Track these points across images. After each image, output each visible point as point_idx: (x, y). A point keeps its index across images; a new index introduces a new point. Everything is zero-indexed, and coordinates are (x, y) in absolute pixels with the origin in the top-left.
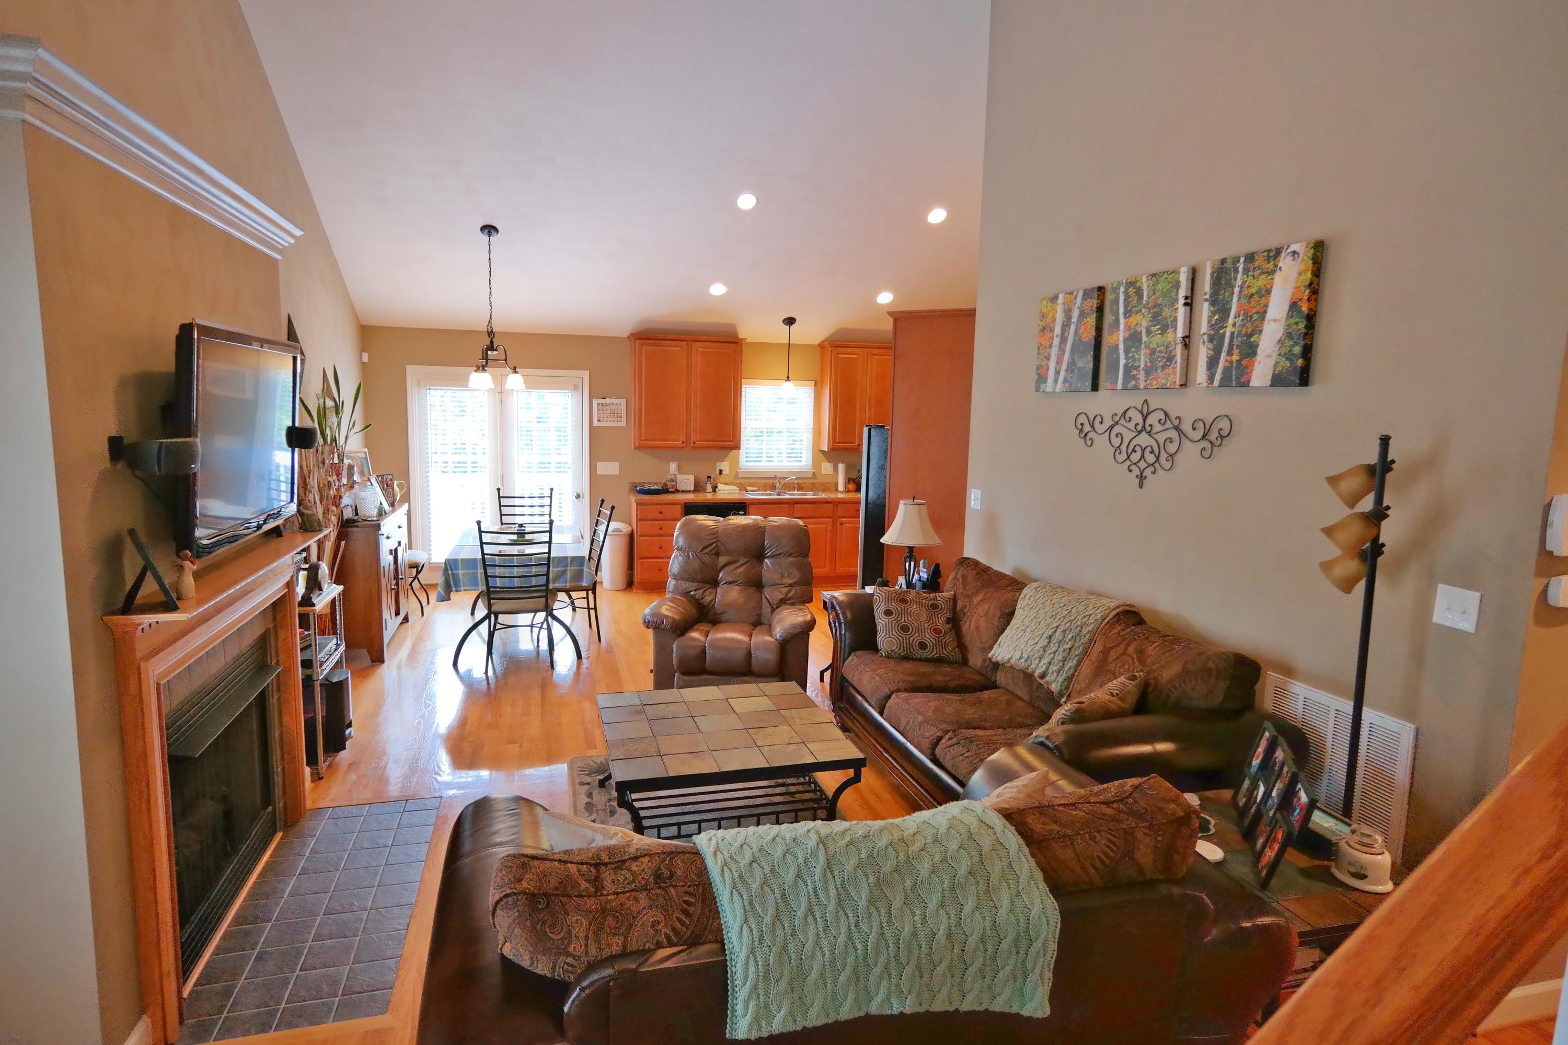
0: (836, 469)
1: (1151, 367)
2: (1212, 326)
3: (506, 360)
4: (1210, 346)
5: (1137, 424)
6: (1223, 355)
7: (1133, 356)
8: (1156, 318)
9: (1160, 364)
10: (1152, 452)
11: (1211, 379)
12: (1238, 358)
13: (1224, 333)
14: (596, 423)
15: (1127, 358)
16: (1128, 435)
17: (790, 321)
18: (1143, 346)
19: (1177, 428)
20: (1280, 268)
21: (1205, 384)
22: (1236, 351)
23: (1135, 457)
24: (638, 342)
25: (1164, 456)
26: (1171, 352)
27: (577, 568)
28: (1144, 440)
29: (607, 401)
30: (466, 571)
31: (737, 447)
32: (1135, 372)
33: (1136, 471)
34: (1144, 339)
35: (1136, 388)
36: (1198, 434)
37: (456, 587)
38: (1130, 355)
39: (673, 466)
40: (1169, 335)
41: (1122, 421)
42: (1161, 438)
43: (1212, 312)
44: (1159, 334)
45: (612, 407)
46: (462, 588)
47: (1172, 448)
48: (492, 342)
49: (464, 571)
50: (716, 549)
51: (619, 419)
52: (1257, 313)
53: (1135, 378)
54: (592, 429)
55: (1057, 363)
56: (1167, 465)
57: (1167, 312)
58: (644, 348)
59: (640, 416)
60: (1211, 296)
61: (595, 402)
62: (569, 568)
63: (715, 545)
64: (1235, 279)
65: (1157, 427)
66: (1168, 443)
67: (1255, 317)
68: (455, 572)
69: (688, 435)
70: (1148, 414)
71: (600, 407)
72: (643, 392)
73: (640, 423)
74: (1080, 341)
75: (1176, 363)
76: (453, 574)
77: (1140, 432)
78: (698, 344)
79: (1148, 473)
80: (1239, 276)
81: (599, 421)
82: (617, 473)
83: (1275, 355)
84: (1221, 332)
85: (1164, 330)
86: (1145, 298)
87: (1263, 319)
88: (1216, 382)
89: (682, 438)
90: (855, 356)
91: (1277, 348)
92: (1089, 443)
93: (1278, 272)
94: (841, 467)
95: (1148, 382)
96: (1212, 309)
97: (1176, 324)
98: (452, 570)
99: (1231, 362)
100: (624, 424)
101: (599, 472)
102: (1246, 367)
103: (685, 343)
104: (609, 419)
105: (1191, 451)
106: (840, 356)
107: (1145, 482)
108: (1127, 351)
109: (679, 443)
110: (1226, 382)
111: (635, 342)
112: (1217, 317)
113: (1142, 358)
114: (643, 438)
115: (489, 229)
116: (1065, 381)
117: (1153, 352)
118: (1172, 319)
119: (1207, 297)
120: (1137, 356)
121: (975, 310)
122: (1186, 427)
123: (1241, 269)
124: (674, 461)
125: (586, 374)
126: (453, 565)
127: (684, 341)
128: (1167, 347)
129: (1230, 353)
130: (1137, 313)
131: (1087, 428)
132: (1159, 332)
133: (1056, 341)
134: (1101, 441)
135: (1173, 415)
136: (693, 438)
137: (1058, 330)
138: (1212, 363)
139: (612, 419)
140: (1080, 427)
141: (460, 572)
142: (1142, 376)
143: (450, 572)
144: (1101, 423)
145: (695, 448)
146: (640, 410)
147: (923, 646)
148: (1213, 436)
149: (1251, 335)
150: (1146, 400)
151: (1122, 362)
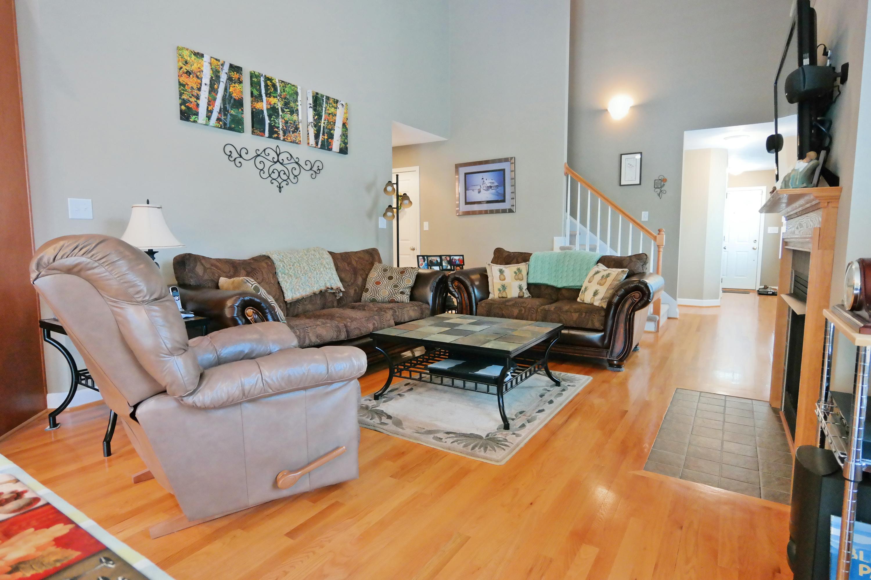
1: (286, 129)
2: (315, 120)
4: (315, 129)
5: (274, 158)
6: (321, 135)
7: (274, 120)
8: (286, 104)
9: (292, 130)
10: (285, 174)
11: (317, 143)
12: (327, 138)
13: (320, 126)
15: (270, 120)
16: (268, 164)
18: (280, 117)
19: (297, 163)
20: (338, 108)
21: (314, 146)
22: (326, 135)
23: (275, 176)
25: (291, 177)
26: (297, 125)
28: (278, 166)
32: (276, 129)
33: (276, 184)
34: (281, 113)
35: (278, 138)
36: (308, 167)
38: (272, 119)
40: (295, 117)
41: (263, 154)
42: (290, 167)
43: (315, 114)
44: (289, 114)
47: (296, 173)
52: (332, 122)
53: (276, 132)
55: (209, 104)
56: (295, 181)
57: (292, 104)
60: (314, 106)
64: (323, 104)
65: (286, 162)
66: (293, 169)
67: (332, 123)
70: (280, 154)
74: (231, 96)
75: (300, 131)
77: (276, 163)
79: (284, 184)
80: (324, 103)
83: (340, 141)
84: (319, 124)
85: (292, 112)
86: (279, 91)
87: (335, 125)
88: (319, 146)
91: (340, 138)
92: (239, 165)
93: (338, 109)
95: (285, 137)
96: (314, 112)
97: (298, 113)
99: (324, 139)
102: (330, 143)
105: (305, 176)
107: (282, 189)
108: (270, 116)
110: (323, 147)
112: (316, 117)
113: (280, 123)
116: (219, 120)
117: (286, 122)
118: (296, 109)
119: (312, 106)
120: (276, 121)
122: (302, 163)
123: (325, 100)
128: (294, 123)
129: (323, 134)
130: (274, 97)
131: (235, 155)
132: (289, 113)
133: (205, 89)
134: (248, 166)
135: (295, 156)
137: (206, 80)
138: (317, 136)
140: (229, 154)
142: (281, 133)
144: (247, 153)
148: (315, 168)
149: (331, 130)
150: (278, 146)
151: (267, 121)
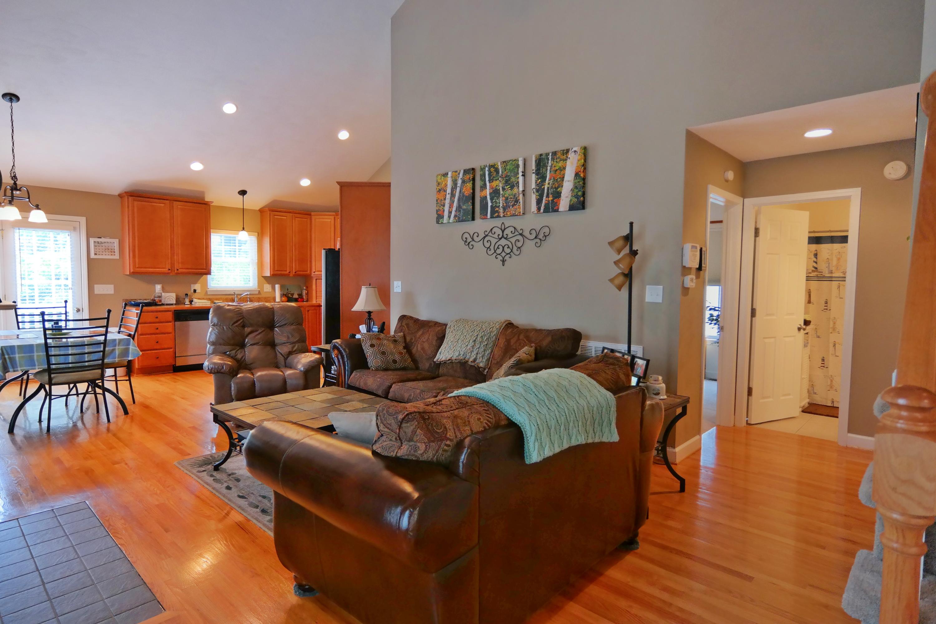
0: (274, 288)
1: (506, 205)
2: (537, 185)
3: (29, 198)
4: (537, 194)
5: (499, 235)
6: (544, 198)
7: (496, 201)
8: (507, 182)
9: (511, 204)
10: (508, 247)
11: (539, 209)
12: (552, 199)
13: (544, 188)
14: (92, 256)
15: (492, 202)
16: (494, 241)
17: (243, 193)
18: (501, 196)
19: (521, 234)
20: (569, 158)
21: (536, 212)
22: (550, 196)
23: (499, 251)
24: (130, 198)
25: (515, 249)
26: (517, 198)
27: (124, 347)
28: (503, 242)
29: (102, 240)
30: (23, 355)
31: (209, 273)
32: (497, 209)
33: (500, 258)
34: (501, 192)
35: (498, 216)
36: (534, 236)
37: (13, 367)
38: (494, 201)
39: (158, 287)
40: (515, 190)
41: (490, 234)
42: (513, 240)
43: (537, 178)
44: (510, 190)
45: (106, 244)
46: (19, 369)
47: (519, 244)
48: (15, 183)
49: (20, 355)
50: (243, 323)
51: (113, 253)
52: (560, 178)
53: (497, 212)
54: (89, 260)
55: (450, 208)
56: (518, 253)
57: (513, 179)
58: (136, 203)
59: (134, 251)
60: (536, 171)
61: (92, 240)
62: (117, 347)
63: (241, 321)
64: (548, 163)
65: (510, 235)
66: (517, 242)
67: (559, 180)
68: (12, 356)
69: (172, 264)
70: (505, 229)
71: (97, 244)
72: (136, 234)
73: (134, 256)
74: (463, 195)
75: (520, 203)
76: (10, 358)
77: (501, 239)
78: (177, 202)
79: (507, 258)
80: (550, 161)
81: (96, 254)
82: (112, 292)
83: (570, 196)
84: (543, 187)
85: (512, 187)
86: (500, 173)
87: (563, 180)
88: (542, 211)
89: (168, 266)
90: (285, 218)
91: (570, 194)
92: (471, 247)
93: (568, 159)
94: (277, 287)
95: (505, 213)
96: (537, 177)
97: (519, 185)
98: (8, 354)
99: (549, 201)
100: (117, 256)
101: (96, 292)
102: (557, 203)
103: (168, 201)
104: (104, 253)
105: (530, 245)
106: (276, 217)
107: (505, 263)
108: (492, 199)
109: (166, 270)
110: (546, 210)
111: (128, 198)
112: (539, 180)
113: (501, 202)
114: (137, 266)
115: (12, 97)
116: (455, 216)
117: (507, 199)
118: (516, 182)
119: (534, 171)
120: (498, 201)
121: (390, 183)
122: (526, 233)
123: (550, 159)
124: (159, 283)
125: (83, 220)
126: (9, 351)
127: (167, 200)
128: (515, 196)
129: (548, 196)
130: (496, 180)
131: (469, 240)
132: (510, 189)
133: (448, 197)
134: (479, 246)
135: (519, 229)
136: (176, 267)
137: (449, 190)
138: (539, 202)
139: (107, 253)
140: (465, 240)
141: (17, 356)
142: (501, 210)
143: (6, 356)
144: (478, 236)
145: (177, 274)
146: (134, 246)
147: (395, 361)
148: (541, 236)
149: (556, 188)
150: (503, 223)
151: (490, 204)
